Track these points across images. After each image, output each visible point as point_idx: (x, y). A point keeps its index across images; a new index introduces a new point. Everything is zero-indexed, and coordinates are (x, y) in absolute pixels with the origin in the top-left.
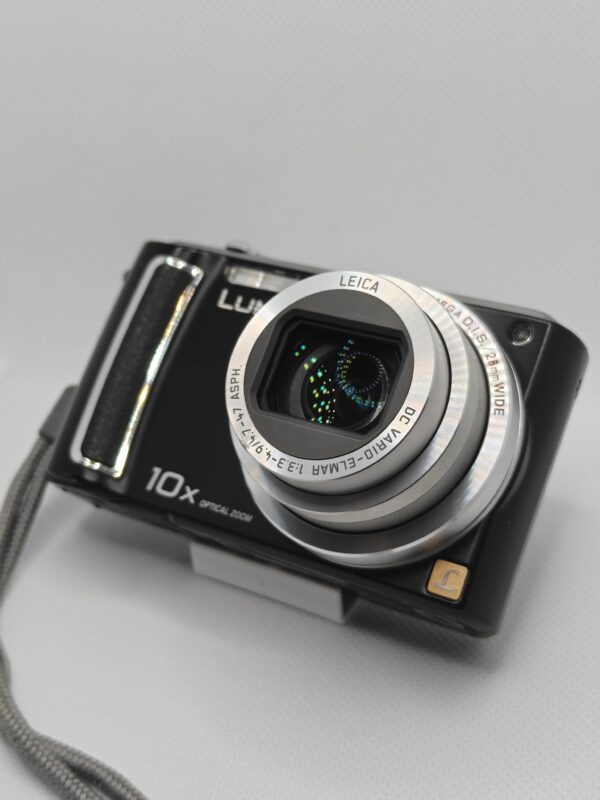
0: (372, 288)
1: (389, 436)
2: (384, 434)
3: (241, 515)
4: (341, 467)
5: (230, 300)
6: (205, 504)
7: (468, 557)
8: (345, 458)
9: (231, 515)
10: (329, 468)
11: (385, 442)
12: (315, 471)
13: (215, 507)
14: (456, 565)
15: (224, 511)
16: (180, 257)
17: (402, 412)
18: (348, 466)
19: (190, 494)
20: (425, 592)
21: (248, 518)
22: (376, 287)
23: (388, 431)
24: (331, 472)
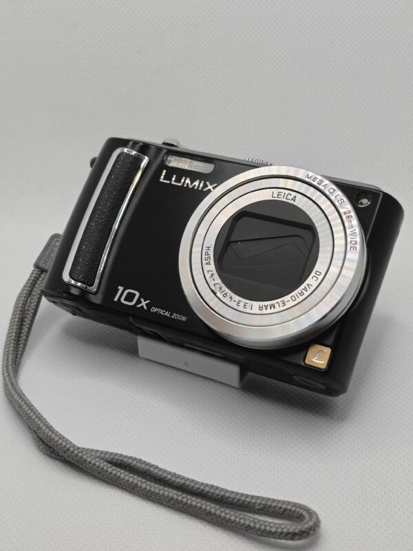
0: (292, 199)
1: (305, 288)
2: (302, 287)
3: (179, 317)
4: (277, 305)
5: (168, 177)
6: (154, 310)
7: (330, 341)
8: (279, 300)
9: (172, 317)
10: (269, 307)
11: (304, 291)
12: (261, 308)
13: (162, 312)
14: (324, 347)
15: (167, 314)
16: (133, 148)
17: (313, 274)
18: (281, 305)
19: (144, 303)
20: (303, 364)
21: (184, 319)
22: (294, 199)
23: (305, 284)
24: (271, 308)
